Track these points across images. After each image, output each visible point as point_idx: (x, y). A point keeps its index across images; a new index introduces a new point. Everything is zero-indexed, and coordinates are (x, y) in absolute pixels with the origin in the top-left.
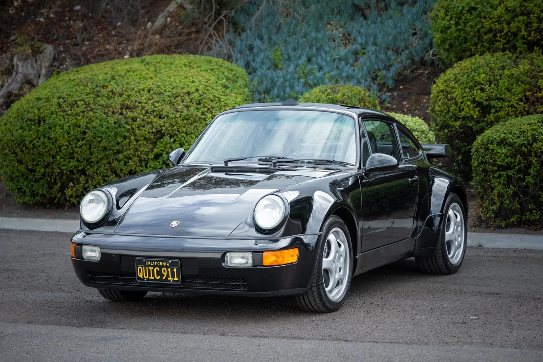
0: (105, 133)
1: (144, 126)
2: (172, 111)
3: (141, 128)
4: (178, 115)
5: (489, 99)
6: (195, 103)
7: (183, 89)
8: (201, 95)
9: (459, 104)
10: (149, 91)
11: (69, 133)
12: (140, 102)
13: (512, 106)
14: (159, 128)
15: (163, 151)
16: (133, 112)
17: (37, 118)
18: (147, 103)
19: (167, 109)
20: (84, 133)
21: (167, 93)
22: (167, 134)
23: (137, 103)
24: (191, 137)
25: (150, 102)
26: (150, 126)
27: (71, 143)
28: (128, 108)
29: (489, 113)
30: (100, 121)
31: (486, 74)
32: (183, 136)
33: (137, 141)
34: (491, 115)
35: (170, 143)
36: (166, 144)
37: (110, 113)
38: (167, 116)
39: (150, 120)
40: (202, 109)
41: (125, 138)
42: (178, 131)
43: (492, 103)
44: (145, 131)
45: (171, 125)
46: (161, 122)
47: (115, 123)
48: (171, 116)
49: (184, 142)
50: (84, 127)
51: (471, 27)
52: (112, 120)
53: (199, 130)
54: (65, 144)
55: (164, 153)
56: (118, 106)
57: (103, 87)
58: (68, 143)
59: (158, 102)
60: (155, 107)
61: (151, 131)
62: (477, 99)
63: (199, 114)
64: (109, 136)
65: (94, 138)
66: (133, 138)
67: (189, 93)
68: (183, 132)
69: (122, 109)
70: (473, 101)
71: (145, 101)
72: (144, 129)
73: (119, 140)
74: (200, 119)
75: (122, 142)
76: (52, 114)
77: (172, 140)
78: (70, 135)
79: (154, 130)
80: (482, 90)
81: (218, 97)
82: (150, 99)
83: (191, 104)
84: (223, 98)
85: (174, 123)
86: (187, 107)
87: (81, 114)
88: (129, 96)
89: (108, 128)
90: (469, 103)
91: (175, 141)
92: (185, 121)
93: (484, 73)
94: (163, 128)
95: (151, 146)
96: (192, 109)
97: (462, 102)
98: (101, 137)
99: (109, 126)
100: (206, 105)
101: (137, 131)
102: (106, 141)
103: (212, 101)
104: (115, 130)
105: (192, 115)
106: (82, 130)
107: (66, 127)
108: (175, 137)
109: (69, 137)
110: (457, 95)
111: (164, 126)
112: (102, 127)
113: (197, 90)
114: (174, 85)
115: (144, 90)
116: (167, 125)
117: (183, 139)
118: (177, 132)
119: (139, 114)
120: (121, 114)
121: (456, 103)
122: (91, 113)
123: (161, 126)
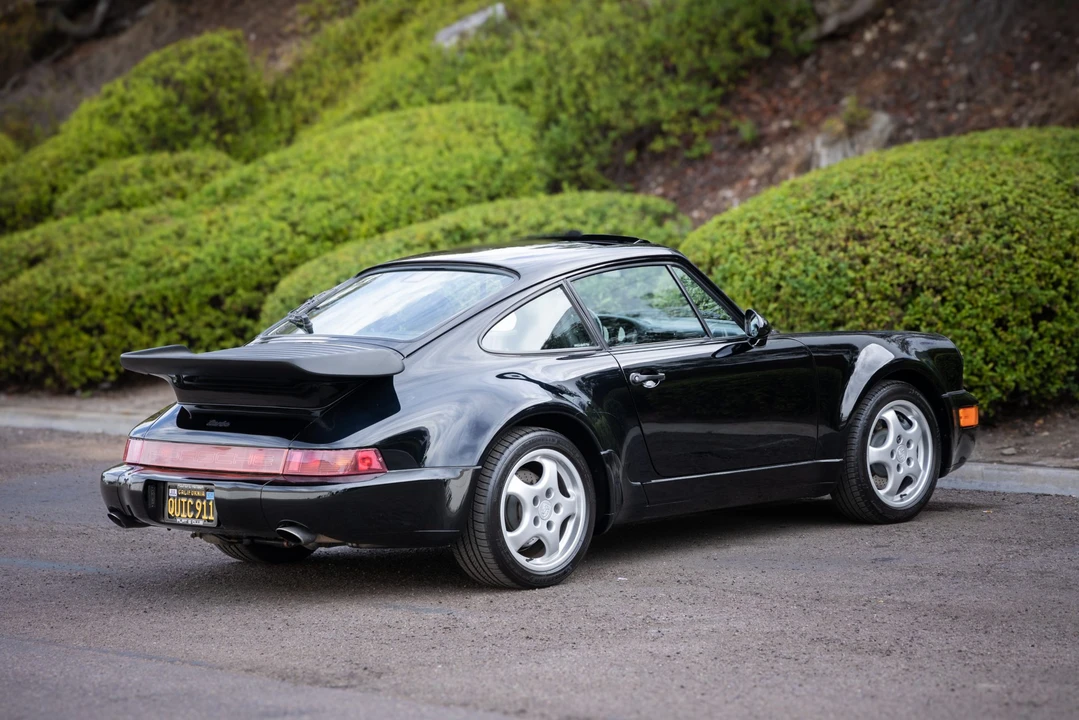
0: (810, 287)
1: (883, 274)
2: (942, 241)
3: (877, 277)
4: (952, 249)
6: (992, 226)
7: (975, 197)
8: (1009, 209)
10: (909, 204)
11: (752, 289)
12: (883, 227)
14: (912, 277)
15: (920, 320)
16: (865, 246)
17: (707, 259)
18: (895, 227)
19: (930, 239)
20: (778, 287)
21: (939, 208)
22: (928, 288)
23: (876, 229)
24: (979, 293)
25: (903, 225)
26: (895, 272)
28: (860, 238)
30: (805, 263)
32: (960, 292)
33: (870, 302)
35: (933, 304)
36: (926, 306)
37: (823, 249)
38: (929, 253)
39: (895, 262)
40: (1007, 237)
41: (848, 296)
42: (951, 281)
44: (885, 282)
45: (936, 269)
46: (915, 263)
47: (830, 268)
48: (938, 251)
49: (963, 302)
50: (777, 276)
52: (824, 262)
53: (996, 279)
55: (924, 324)
56: (842, 235)
57: (832, 198)
59: (916, 224)
60: (910, 235)
61: (895, 282)
63: (997, 247)
64: (818, 293)
65: (793, 296)
66: (861, 296)
67: (984, 206)
68: (959, 283)
69: (847, 239)
71: (893, 224)
72: (884, 278)
73: (837, 300)
74: (1000, 255)
75: (842, 304)
76: (731, 251)
77: (939, 298)
78: (754, 292)
79: (902, 280)
81: (1049, 212)
82: (904, 220)
83: (984, 227)
84: (1059, 214)
85: (942, 266)
86: (976, 233)
87: (775, 252)
88: (869, 214)
89: (816, 277)
91: (944, 300)
92: (968, 262)
94: (920, 276)
95: (898, 311)
96: (983, 237)
98: (804, 295)
99: (820, 273)
100: (1018, 228)
101: (869, 283)
102: (813, 303)
103: (1033, 219)
104: (829, 281)
105: (982, 248)
106: (775, 283)
107: (749, 278)
108: (945, 294)
109: (754, 296)
111: (921, 271)
112: (807, 276)
113: (1005, 200)
114: (961, 190)
115: (899, 202)
116: (927, 269)
117: (960, 296)
118: (948, 284)
119: (876, 249)
120: (845, 250)
122: (792, 250)
123: (916, 273)
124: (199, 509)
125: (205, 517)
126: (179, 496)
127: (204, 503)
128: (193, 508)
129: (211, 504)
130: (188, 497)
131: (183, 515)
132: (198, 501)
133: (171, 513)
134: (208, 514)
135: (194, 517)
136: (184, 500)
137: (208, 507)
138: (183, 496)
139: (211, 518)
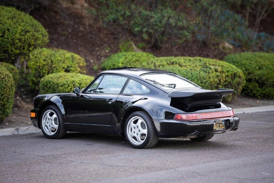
124: (221, 126)
125: (222, 128)
126: (216, 124)
127: (222, 125)
128: (220, 126)
129: (223, 124)
130: (218, 124)
131: (218, 128)
132: (221, 124)
133: (215, 128)
134: (223, 127)
135: (220, 128)
136: (217, 125)
137: (223, 125)
138: (217, 124)
139: (224, 128)
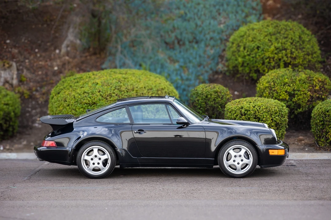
5: (294, 90)
7: (159, 87)
9: (279, 93)
10: (145, 88)
13: (306, 94)
17: (91, 102)
27: (114, 115)
29: (295, 97)
31: (288, 79)
34: (296, 98)
43: (296, 92)
51: (259, 56)
54: (110, 115)
57: (120, 86)
58: (112, 115)
62: (288, 90)
70: (286, 92)
76: (100, 100)
80: (289, 86)
90: (284, 92)
93: (287, 78)
97: (280, 92)
110: (277, 89)
113: (165, 88)
115: (142, 88)
121: (277, 93)
